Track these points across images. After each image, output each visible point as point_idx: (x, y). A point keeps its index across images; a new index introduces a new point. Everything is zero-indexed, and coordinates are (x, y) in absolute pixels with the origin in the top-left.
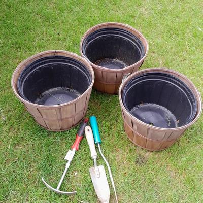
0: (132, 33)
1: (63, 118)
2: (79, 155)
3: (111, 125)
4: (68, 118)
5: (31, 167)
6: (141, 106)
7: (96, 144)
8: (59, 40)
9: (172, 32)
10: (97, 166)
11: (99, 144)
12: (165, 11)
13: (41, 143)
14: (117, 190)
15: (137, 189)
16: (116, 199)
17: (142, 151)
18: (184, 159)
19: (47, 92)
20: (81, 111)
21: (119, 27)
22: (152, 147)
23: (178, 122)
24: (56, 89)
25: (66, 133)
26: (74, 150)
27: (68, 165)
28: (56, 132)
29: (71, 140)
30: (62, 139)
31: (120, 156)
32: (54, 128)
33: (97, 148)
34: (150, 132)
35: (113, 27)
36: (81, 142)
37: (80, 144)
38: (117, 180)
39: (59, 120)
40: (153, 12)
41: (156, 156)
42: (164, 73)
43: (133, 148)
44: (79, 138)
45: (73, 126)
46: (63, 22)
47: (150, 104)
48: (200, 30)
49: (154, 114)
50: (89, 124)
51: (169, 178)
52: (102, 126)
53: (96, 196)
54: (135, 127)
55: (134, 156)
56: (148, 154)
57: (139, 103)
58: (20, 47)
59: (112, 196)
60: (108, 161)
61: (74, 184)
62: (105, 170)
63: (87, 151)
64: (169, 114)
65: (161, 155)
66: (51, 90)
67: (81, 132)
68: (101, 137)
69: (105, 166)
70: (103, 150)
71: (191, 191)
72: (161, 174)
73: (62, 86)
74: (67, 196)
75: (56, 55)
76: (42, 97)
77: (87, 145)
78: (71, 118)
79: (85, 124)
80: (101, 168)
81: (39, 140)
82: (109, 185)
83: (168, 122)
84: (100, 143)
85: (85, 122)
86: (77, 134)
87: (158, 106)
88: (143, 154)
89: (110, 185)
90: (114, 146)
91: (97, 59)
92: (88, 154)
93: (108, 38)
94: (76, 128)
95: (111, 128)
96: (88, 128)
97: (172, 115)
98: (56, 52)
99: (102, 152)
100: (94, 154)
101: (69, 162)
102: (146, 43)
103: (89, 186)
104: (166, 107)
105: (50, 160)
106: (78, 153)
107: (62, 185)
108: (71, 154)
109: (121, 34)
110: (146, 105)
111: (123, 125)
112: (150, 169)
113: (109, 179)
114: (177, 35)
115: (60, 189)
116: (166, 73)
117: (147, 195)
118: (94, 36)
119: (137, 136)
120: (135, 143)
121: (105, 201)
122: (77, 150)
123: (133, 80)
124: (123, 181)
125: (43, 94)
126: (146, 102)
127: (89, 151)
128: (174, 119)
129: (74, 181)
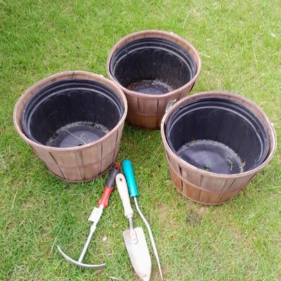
0: (179, 43)
1: (85, 164)
2: (108, 214)
3: (152, 171)
4: (92, 164)
5: (43, 232)
6: (193, 144)
7: (132, 199)
8: (78, 56)
9: (234, 41)
10: (134, 228)
11: (135, 198)
12: (225, 11)
13: (56, 199)
14: (161, 260)
15: (189, 258)
16: (159, 273)
17: (195, 206)
18: (252, 215)
19: (63, 129)
20: (110, 154)
21: (160, 37)
22: (209, 200)
23: (244, 164)
24: (76, 124)
25: (90, 184)
26: (102, 206)
27: (93, 228)
28: (76, 184)
29: (97, 193)
30: (85, 193)
31: (165, 213)
32: (73, 178)
33: (132, 203)
34: (205, 180)
35: (152, 36)
36: (111, 196)
37: (110, 198)
38: (161, 246)
39: (80, 167)
40: (207, 13)
41: (214, 212)
42: (224, 98)
43: (182, 202)
44: (108, 190)
45: (99, 174)
46: (83, 31)
47: (204, 141)
48: (274, 35)
49: (211, 154)
50: (121, 171)
51: (233, 242)
52: (140, 174)
53: (133, 269)
54: (184, 173)
55: (183, 213)
56: (202, 209)
57: (190, 141)
58: (25, 68)
59: (154, 269)
60: (149, 221)
61: (103, 254)
62: (145, 233)
63: (119, 208)
64: (231, 154)
65: (220, 210)
66: (69, 126)
67: (111, 183)
68: (138, 188)
69: (144, 227)
70: (141, 206)
71: (262, 259)
72: (221, 236)
73: (83, 120)
74: (92, 270)
75: (74, 78)
76: (57, 135)
77: (119, 200)
78: (96, 163)
79: (116, 171)
80: (139, 230)
81: (53, 195)
82: (150, 253)
83: (230, 165)
84: (136, 196)
85: (116, 168)
86: (106, 184)
87: (216, 144)
88: (196, 210)
89: (152, 254)
90: (157, 200)
91: (132, 81)
92: (121, 211)
93: (146, 51)
94: (103, 176)
95: (152, 176)
96: (120, 176)
97: (236, 155)
98: (74, 74)
99: (140, 208)
100: (128, 212)
101: (95, 224)
102: (198, 57)
103: (123, 255)
104: (227, 145)
105: (68, 221)
106: (107, 211)
107: (85, 255)
109: (163, 46)
110: (199, 142)
111: (169, 171)
112: (206, 230)
113: (149, 245)
114: (242, 44)
115: (84, 261)
116: (226, 98)
117: (203, 266)
118: (126, 50)
119: (187, 186)
120: (184, 195)
121: (145, 276)
122: (106, 207)
123: (181, 109)
124: (169, 248)
125: (58, 132)
126: (199, 139)
127: (122, 207)
128: (239, 160)
129: (102, 250)
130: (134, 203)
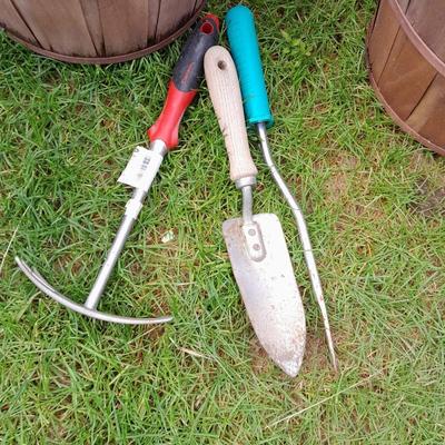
2: (179, 170)
7: (252, 129)
10: (254, 213)
11: (261, 130)
13: (16, 111)
25: (122, 71)
26: (159, 146)
27: (133, 208)
28: (76, 66)
29: (146, 102)
30: (106, 101)
33: (254, 144)
36: (187, 115)
37: (183, 124)
43: (405, 150)
44: (179, 97)
45: (151, 42)
50: (221, 37)
53: (251, 329)
61: (161, 281)
67: (189, 73)
69: (287, 217)
70: (278, 153)
77: (214, 131)
79: (203, 39)
80: (270, 223)
82: (301, 288)
84: (266, 123)
85: (207, 30)
86: (171, 78)
89: (305, 291)
92: (217, 165)
94: (164, 52)
95: (313, 67)
96: (217, 54)
99: (275, 159)
100: (242, 167)
101: (139, 195)
106: (176, 161)
107: (109, 284)
108: (147, 161)
113: (299, 266)
115: (103, 305)
120: (412, 131)
122: (171, 148)
129: (159, 270)
130: (259, 142)
